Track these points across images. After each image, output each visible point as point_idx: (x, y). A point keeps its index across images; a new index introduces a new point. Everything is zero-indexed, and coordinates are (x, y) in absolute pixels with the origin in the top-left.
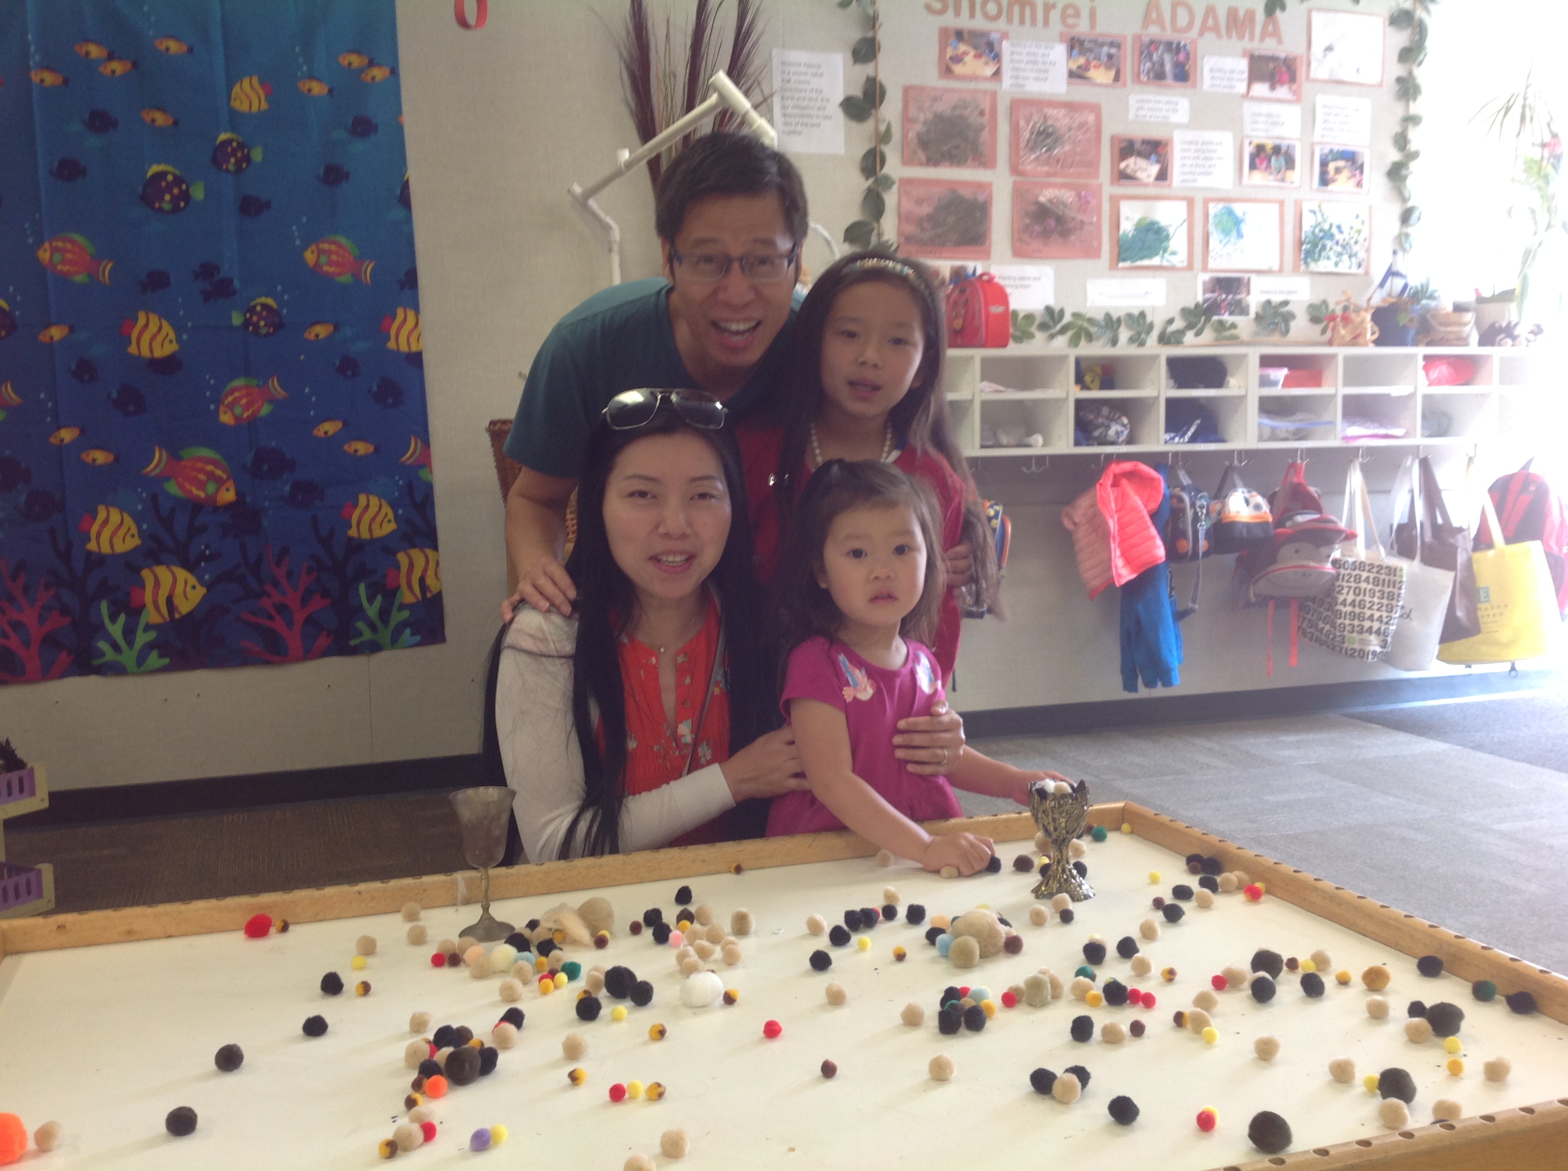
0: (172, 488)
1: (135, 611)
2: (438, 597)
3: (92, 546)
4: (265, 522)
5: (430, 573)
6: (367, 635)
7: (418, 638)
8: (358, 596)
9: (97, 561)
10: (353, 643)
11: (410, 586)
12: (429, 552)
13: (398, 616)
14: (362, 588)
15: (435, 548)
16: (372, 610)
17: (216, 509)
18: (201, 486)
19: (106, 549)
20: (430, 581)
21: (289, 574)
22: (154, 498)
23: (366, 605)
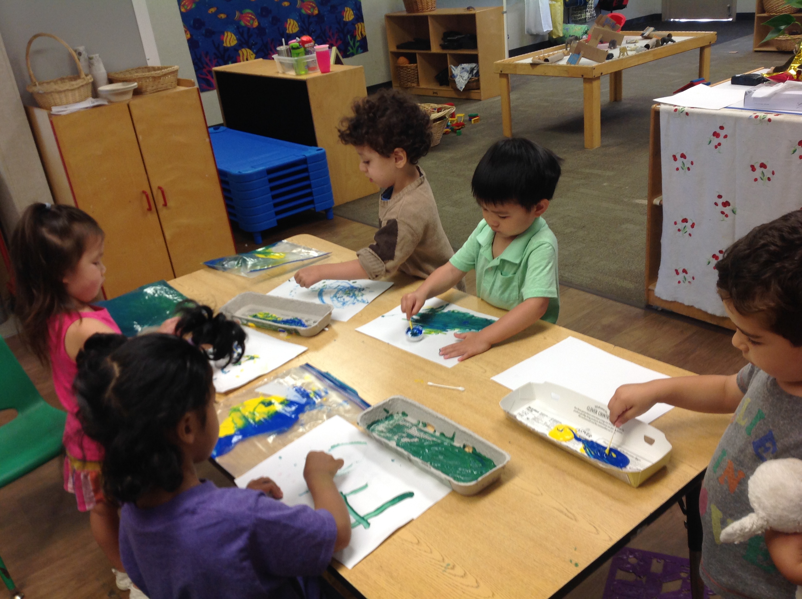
0: (303, 11)
2: (365, 37)
3: (287, 31)
4: (325, 19)
5: (363, 30)
6: (351, 51)
7: (362, 50)
8: (348, 38)
10: (348, 53)
11: (359, 35)
12: (362, 23)
13: (357, 44)
14: (349, 37)
15: (363, 21)
16: (352, 43)
18: (309, 10)
19: (291, 32)
20: (363, 33)
21: (333, 34)
22: (300, 15)
23: (350, 41)
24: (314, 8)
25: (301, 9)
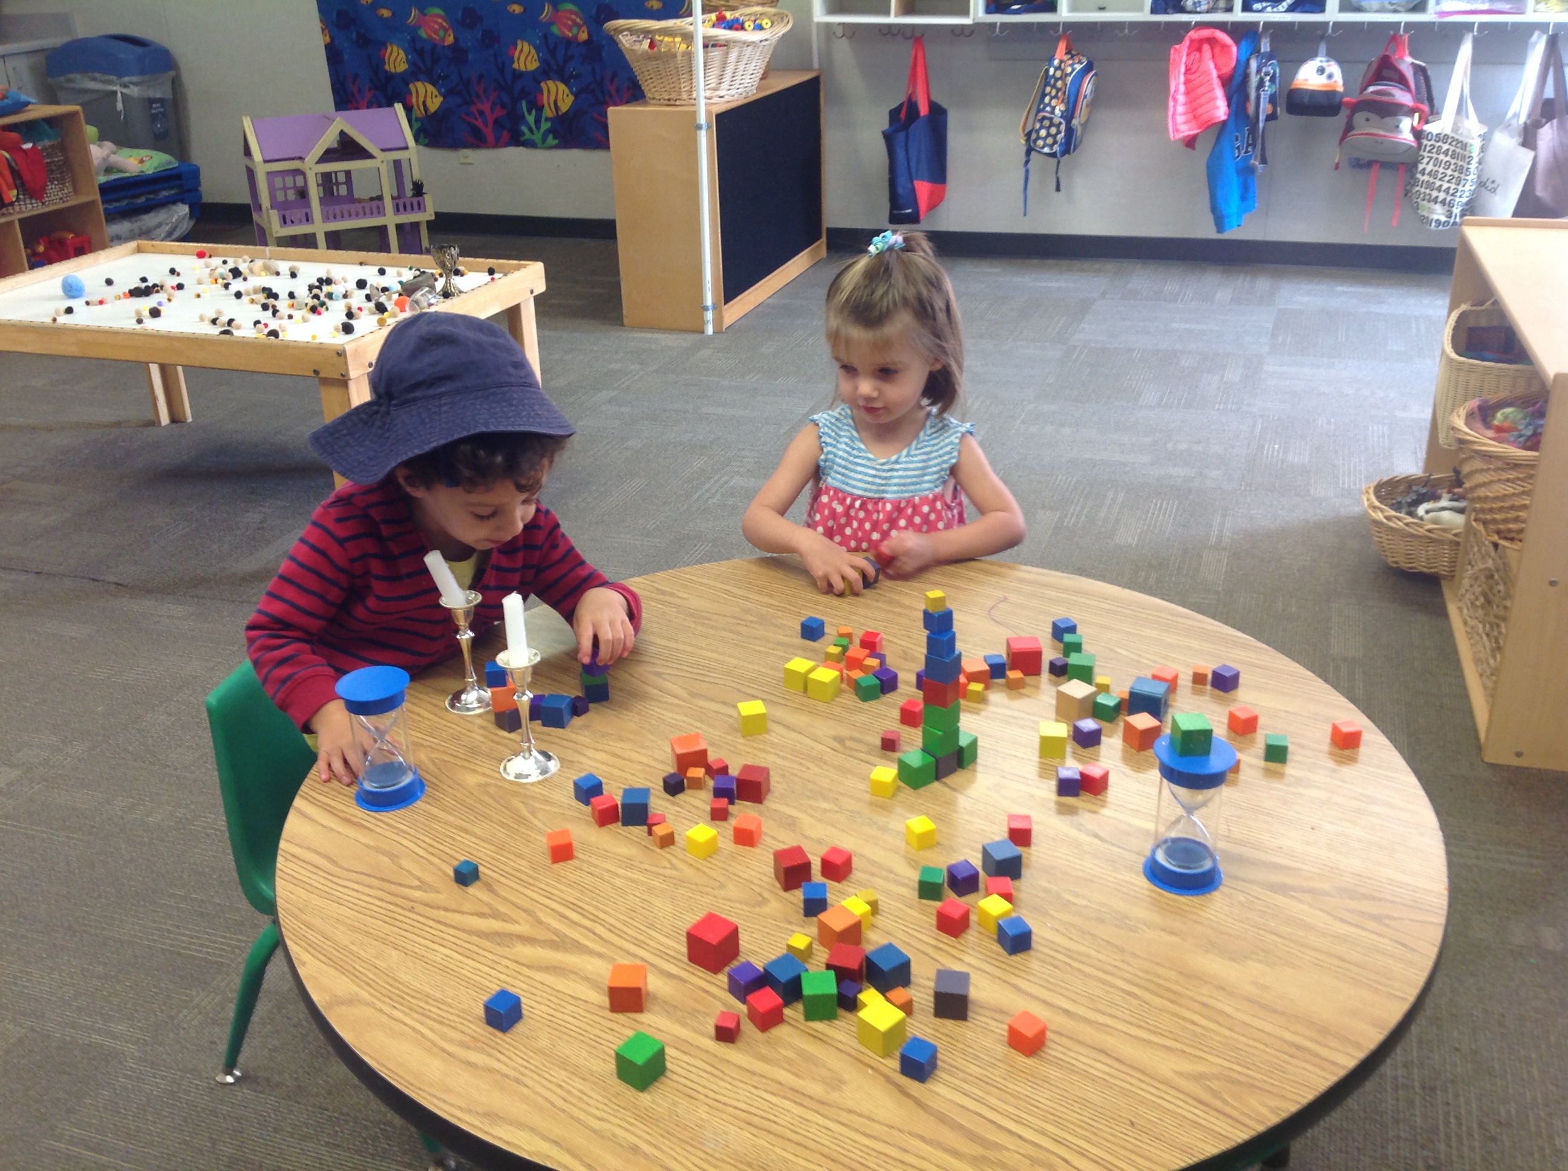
0: (555, 29)
3: (515, 66)
4: (604, 54)
9: (518, 75)
17: (579, 44)
18: (570, 29)
19: (523, 68)
22: (545, 37)
24: (579, 27)
25: (550, 24)
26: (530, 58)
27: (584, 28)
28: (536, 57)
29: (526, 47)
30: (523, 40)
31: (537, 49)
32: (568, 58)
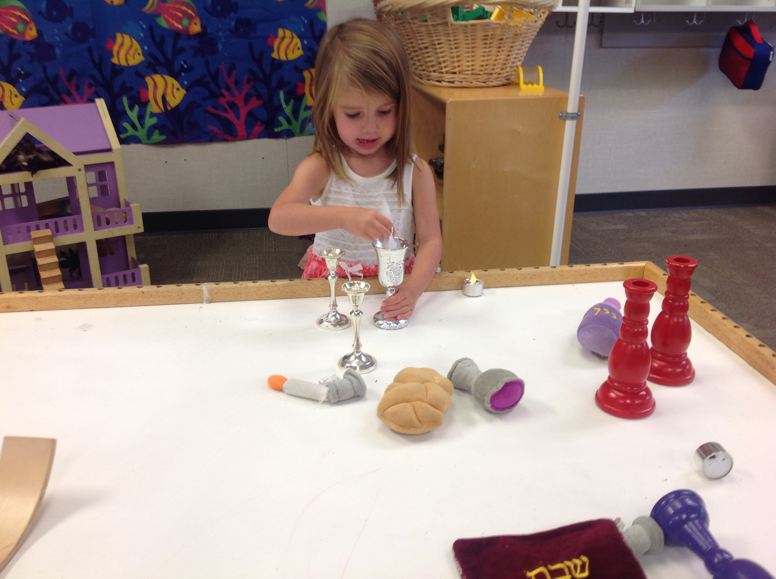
0: (162, 22)
1: (144, 104)
3: (115, 60)
4: (220, 47)
6: (285, 126)
8: (279, 99)
9: (118, 70)
10: (276, 130)
11: (311, 93)
13: (304, 114)
14: (282, 95)
16: (288, 110)
17: (189, 37)
18: (179, 21)
19: (123, 62)
21: (236, 83)
22: (150, 29)
23: (284, 105)
24: (190, 18)
25: (156, 15)
26: (132, 52)
27: (197, 20)
28: (140, 50)
29: (127, 40)
30: (123, 32)
31: (141, 43)
32: (177, 52)
